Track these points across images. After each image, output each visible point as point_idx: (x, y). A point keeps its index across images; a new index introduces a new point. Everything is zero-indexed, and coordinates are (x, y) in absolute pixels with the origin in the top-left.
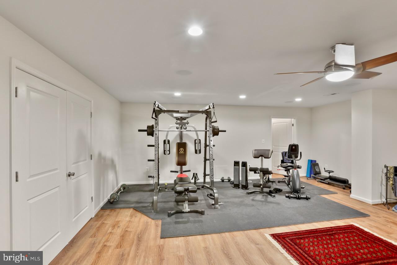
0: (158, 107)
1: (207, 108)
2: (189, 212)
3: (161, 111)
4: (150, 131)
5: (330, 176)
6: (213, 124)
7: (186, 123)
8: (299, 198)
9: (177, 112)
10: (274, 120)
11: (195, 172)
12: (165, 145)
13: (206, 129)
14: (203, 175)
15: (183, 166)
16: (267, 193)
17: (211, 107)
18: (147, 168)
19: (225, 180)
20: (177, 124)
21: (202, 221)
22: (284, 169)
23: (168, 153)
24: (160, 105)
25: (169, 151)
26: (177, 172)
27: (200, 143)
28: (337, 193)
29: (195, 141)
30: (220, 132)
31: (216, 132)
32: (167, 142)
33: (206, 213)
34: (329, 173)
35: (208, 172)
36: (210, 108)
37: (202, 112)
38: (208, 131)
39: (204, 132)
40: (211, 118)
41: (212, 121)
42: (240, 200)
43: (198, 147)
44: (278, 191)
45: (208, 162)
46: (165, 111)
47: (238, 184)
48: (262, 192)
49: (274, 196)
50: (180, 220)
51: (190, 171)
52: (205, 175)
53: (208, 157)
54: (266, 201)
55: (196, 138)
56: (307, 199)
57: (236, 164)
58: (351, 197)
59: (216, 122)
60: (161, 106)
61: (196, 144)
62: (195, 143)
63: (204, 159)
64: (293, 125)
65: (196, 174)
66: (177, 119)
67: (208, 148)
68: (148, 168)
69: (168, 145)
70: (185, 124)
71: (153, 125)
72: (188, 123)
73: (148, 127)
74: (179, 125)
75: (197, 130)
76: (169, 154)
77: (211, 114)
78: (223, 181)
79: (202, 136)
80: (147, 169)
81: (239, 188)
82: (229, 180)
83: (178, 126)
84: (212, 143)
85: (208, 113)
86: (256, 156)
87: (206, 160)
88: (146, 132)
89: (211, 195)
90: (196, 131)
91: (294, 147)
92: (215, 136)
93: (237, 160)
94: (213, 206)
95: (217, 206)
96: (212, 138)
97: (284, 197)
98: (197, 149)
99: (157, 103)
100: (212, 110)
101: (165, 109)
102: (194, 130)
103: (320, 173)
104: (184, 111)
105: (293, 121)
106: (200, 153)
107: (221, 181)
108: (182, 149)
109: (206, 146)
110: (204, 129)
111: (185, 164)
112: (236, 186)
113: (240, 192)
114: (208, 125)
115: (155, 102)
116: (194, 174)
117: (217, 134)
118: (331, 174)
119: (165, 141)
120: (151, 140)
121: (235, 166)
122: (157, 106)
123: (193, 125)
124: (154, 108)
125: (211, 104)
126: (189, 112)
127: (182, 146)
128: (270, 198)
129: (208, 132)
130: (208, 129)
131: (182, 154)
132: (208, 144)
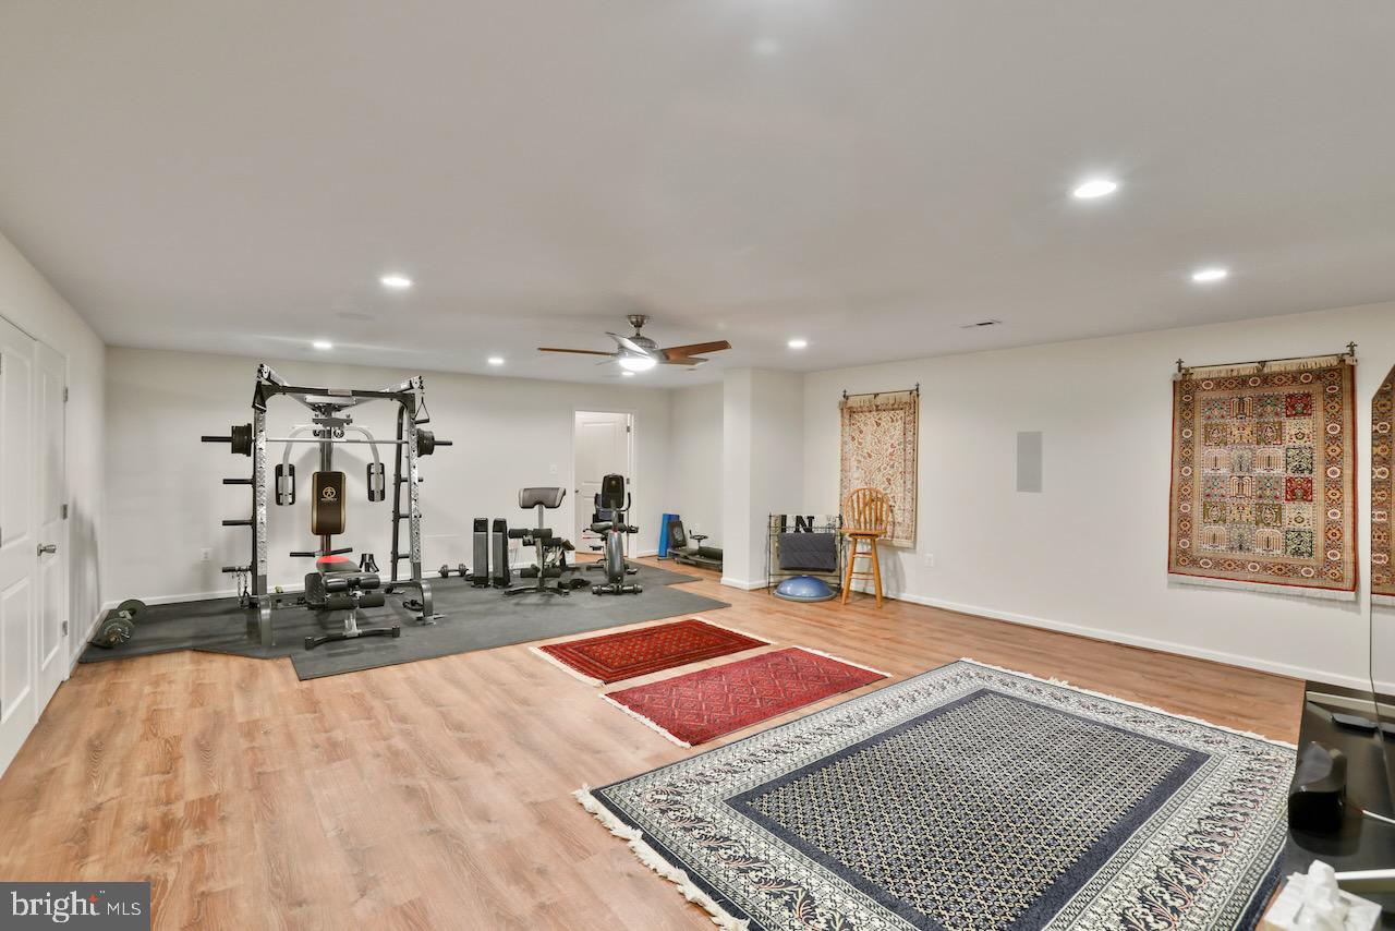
0: (268, 379)
1: (404, 386)
2: (360, 636)
3: (275, 388)
4: (242, 441)
5: (700, 548)
6: (418, 426)
7: (344, 421)
8: (618, 592)
9: (323, 392)
10: (581, 417)
11: (368, 552)
12: (280, 478)
13: (400, 437)
14: (390, 557)
15: (332, 536)
16: (553, 589)
17: (416, 386)
18: (204, 550)
19: (450, 574)
20: (316, 421)
21: (395, 647)
22: (600, 535)
23: (290, 501)
24: (273, 372)
25: (293, 495)
26: (312, 555)
27: (383, 473)
28: (702, 580)
29: (369, 467)
30: (436, 447)
31: (426, 446)
32: (286, 471)
33: (402, 633)
34: (699, 540)
35: (404, 548)
36: (412, 387)
37: (391, 396)
38: (407, 442)
39: (395, 446)
40: (413, 411)
41: (417, 419)
42: (488, 606)
43: (377, 484)
44: (579, 585)
45: (404, 523)
46: (285, 390)
47: (485, 575)
48: (540, 590)
49: (567, 593)
50: (341, 651)
51: (350, 550)
52: (396, 557)
53: (403, 510)
54: (547, 604)
55: (373, 461)
56: (635, 592)
57: (480, 525)
58: (722, 582)
59: (427, 421)
60: (276, 377)
61: (372, 476)
62: (369, 474)
63: (392, 514)
64: (628, 429)
65: (371, 556)
66: (315, 407)
67: (404, 486)
68: (209, 549)
69: (290, 478)
70: (340, 423)
71: (250, 425)
72: (349, 421)
73: (236, 430)
74: (325, 426)
75: (375, 439)
76: (293, 502)
77: (413, 401)
78: (445, 574)
79: (388, 456)
80: (206, 554)
81: (487, 586)
82: (463, 572)
83: (320, 427)
84: (415, 475)
85: (406, 400)
86: (526, 504)
87: (397, 517)
88: (230, 444)
89: (414, 603)
90: (373, 443)
91: (614, 482)
92: (425, 457)
93: (481, 516)
94: (420, 623)
95: (430, 619)
96: (415, 460)
97: (590, 594)
98: (373, 488)
99: (266, 368)
100: (416, 391)
101: (286, 384)
102: (366, 439)
103: (684, 543)
104: (341, 391)
105: (629, 419)
106: (383, 498)
107: (440, 575)
108: (329, 490)
109: (399, 480)
110: (394, 438)
111: (338, 529)
112: (480, 581)
113: (490, 593)
114: (405, 427)
115: (262, 366)
116: (363, 556)
117: (430, 451)
118: (704, 544)
119: (279, 470)
120: (242, 465)
121: (476, 530)
122: (266, 376)
123: (364, 427)
124: (259, 383)
125: (415, 379)
126: (355, 393)
127: (329, 481)
128: (557, 598)
129: (404, 446)
130: (405, 438)
131: (330, 503)
132: (404, 474)
